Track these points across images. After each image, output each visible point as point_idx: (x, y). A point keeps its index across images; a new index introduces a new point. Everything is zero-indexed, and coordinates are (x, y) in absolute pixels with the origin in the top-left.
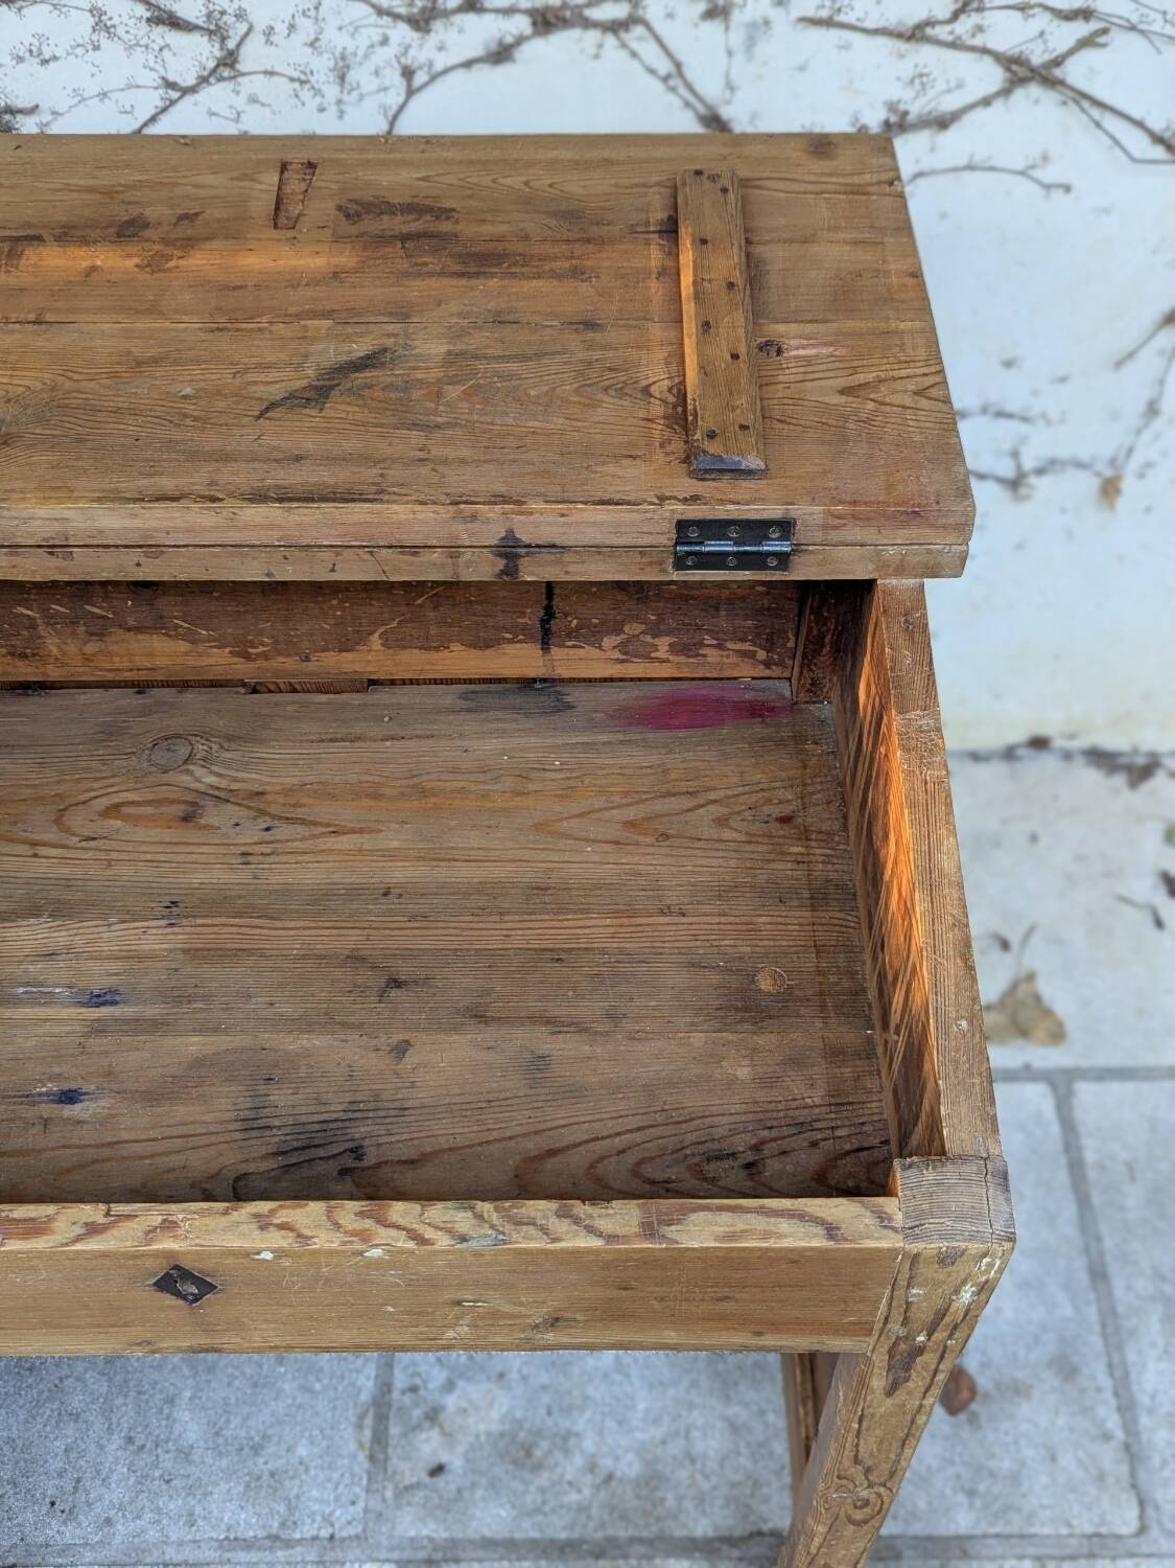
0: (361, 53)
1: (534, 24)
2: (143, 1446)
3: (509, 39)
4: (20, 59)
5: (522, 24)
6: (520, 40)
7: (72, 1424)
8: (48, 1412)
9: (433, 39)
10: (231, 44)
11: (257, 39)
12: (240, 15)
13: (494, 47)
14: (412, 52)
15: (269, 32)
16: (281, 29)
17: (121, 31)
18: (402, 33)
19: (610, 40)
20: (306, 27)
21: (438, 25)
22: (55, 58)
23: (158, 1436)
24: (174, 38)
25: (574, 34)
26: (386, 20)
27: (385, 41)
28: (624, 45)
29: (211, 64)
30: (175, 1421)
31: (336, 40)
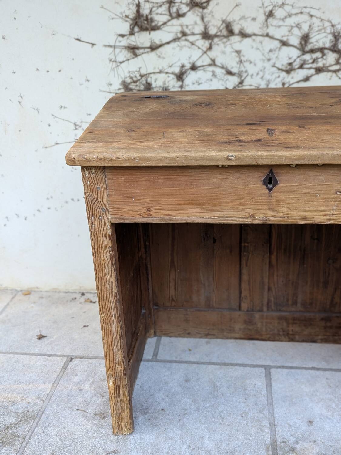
0: (273, 80)
1: (316, 71)
2: (194, 449)
3: (309, 75)
4: (193, 84)
5: (313, 71)
6: (312, 76)
7: (170, 440)
8: (162, 437)
9: (291, 75)
10: (243, 78)
11: (249, 77)
12: (246, 72)
13: (305, 77)
14: (285, 79)
15: (252, 75)
16: (255, 74)
17: (218, 76)
18: (284, 74)
19: (334, 75)
20: (261, 74)
21: (292, 72)
22: (201, 83)
23: (199, 446)
24: (230, 77)
25: (325, 73)
26: (280, 71)
27: (279, 77)
28: (337, 76)
29: (237, 83)
30: (204, 443)
31: (267, 77)
